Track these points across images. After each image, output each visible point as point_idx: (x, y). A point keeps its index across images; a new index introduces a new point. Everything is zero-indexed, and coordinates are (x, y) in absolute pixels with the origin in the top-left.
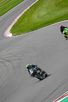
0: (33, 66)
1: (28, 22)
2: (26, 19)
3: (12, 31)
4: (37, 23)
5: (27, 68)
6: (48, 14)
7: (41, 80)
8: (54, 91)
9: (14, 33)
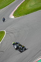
0: (17, 43)
1: (24, 9)
2: (22, 7)
3: (14, 15)
4: (29, 10)
5: (13, 44)
6: (36, 4)
7: (22, 52)
8: (39, 51)
9: (15, 16)
